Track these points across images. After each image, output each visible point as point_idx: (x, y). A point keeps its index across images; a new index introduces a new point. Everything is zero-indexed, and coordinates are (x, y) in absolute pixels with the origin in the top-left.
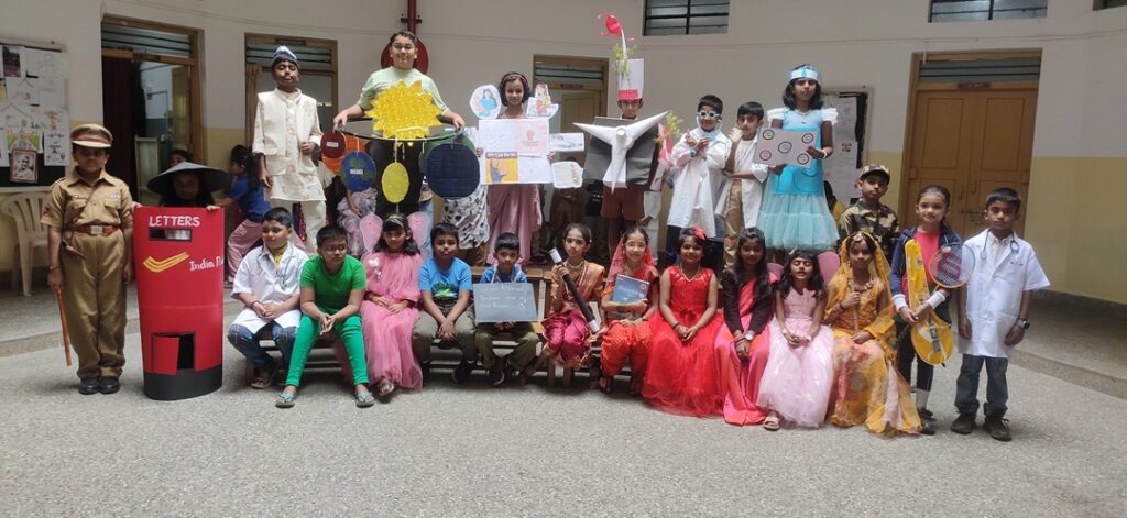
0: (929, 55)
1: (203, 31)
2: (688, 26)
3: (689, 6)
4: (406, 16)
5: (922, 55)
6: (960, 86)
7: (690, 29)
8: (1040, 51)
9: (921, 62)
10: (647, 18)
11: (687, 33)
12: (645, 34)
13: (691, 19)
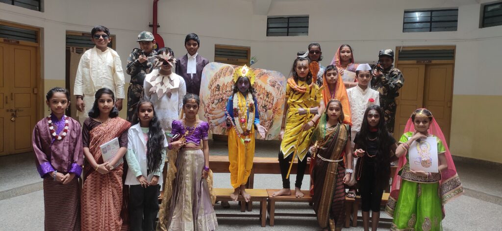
0: (403, 47)
1: (43, 28)
2: (288, 32)
3: (288, 23)
4: (152, 24)
5: (400, 47)
6: (417, 62)
7: (289, 34)
8: (455, 47)
9: (399, 51)
10: (268, 28)
11: (288, 35)
12: (267, 36)
13: (290, 29)
